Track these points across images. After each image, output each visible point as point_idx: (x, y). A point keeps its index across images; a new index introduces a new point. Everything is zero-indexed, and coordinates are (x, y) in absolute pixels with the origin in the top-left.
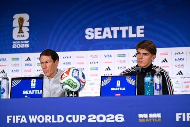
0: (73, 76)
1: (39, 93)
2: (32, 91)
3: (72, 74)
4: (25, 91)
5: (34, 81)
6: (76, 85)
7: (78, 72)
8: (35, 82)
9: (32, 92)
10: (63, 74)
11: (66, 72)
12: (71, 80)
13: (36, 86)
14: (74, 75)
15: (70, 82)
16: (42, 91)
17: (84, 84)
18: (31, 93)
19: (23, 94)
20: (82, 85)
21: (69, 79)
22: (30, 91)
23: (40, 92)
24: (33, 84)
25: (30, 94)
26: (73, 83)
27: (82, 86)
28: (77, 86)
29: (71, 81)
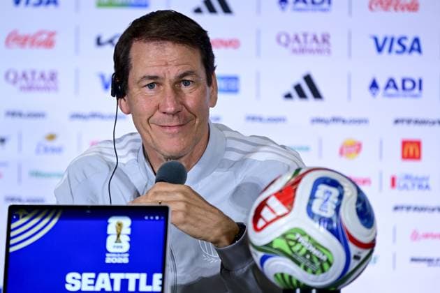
0: (311, 214)
1: (149, 289)
2: (113, 275)
3: (309, 206)
4: (77, 275)
5: (120, 225)
6: (324, 258)
7: (335, 192)
8: (126, 230)
9: (112, 281)
10: (263, 204)
11: (281, 191)
12: (304, 234)
13: (130, 252)
14: (315, 209)
15: (296, 242)
16: (163, 279)
17: (364, 253)
18: (108, 288)
19: (68, 287)
20: (357, 257)
21: (293, 231)
22: (103, 277)
23: (149, 282)
24: (118, 240)
25: (103, 290)
26: (313, 249)
27: (354, 264)
28: (330, 264)
29: (303, 240)
